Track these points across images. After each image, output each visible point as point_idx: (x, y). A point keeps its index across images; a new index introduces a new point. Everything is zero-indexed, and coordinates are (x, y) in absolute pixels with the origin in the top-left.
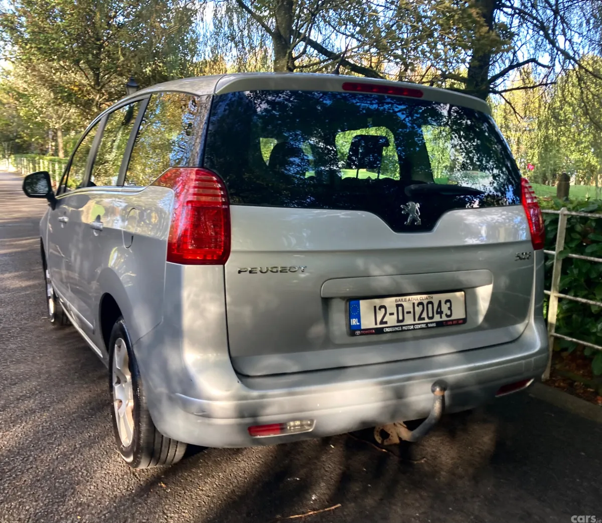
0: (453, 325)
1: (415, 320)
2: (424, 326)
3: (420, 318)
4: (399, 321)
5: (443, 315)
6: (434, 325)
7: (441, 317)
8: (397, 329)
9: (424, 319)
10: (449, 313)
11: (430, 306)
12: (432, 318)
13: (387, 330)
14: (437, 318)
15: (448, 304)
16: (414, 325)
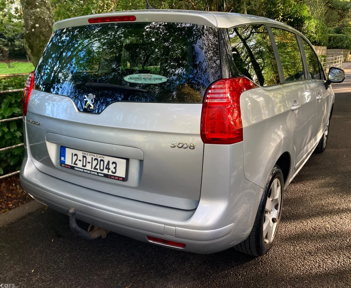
0: (115, 179)
1: (92, 168)
2: (96, 173)
3: (95, 168)
4: (83, 166)
5: (110, 171)
6: (103, 175)
7: (108, 172)
8: (81, 170)
9: (97, 169)
10: (114, 171)
11: (102, 162)
12: (102, 170)
13: (76, 169)
14: (105, 171)
15: (114, 165)
16: (90, 171)
